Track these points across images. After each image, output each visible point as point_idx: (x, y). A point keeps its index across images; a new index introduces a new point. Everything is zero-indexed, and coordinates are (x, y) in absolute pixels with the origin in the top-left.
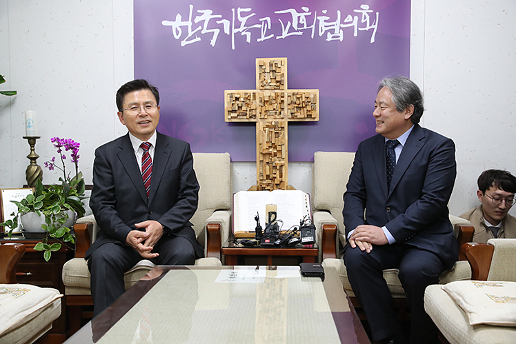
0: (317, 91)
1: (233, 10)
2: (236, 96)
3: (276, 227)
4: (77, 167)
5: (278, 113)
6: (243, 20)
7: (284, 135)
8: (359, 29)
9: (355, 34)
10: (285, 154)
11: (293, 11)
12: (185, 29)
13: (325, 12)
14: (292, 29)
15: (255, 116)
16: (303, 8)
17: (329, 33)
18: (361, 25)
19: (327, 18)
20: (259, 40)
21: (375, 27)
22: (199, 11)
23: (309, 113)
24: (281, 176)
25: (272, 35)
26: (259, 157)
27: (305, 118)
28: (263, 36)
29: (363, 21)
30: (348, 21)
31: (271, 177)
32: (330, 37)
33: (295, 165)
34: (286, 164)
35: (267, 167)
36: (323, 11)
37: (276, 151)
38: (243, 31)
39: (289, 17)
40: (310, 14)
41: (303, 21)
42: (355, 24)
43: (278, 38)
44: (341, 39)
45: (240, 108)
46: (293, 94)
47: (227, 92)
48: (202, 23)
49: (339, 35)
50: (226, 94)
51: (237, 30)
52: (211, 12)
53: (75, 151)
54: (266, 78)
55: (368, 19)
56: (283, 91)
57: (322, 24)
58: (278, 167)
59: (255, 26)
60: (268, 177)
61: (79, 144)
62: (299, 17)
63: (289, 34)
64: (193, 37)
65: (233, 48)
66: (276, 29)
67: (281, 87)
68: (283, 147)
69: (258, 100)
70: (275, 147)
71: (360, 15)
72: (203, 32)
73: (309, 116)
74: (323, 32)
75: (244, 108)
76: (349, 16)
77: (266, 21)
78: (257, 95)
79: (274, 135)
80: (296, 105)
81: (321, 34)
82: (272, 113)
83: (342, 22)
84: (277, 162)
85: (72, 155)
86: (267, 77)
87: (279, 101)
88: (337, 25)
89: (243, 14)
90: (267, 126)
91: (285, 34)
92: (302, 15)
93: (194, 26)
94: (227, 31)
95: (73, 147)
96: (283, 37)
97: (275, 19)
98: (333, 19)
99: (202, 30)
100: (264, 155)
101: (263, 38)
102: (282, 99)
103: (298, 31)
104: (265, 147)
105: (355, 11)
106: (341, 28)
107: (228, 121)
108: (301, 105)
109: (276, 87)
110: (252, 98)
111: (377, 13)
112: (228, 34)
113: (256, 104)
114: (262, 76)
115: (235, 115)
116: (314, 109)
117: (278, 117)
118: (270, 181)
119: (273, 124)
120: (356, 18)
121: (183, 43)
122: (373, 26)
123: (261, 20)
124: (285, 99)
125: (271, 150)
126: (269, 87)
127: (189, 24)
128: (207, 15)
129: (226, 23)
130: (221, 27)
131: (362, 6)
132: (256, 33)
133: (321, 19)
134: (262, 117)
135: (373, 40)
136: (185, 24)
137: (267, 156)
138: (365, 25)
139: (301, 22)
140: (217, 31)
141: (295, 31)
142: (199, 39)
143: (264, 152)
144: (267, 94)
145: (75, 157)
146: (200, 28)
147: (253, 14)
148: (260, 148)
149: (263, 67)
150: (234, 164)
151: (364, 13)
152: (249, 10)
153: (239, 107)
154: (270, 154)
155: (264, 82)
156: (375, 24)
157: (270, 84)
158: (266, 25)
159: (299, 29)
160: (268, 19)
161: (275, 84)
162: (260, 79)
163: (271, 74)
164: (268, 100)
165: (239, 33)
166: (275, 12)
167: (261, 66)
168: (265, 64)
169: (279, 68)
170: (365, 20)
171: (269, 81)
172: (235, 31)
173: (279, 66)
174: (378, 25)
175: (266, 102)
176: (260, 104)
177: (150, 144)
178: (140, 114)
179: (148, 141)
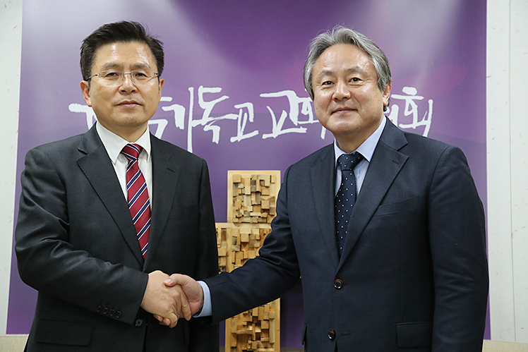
1: (191, 89)
6: (208, 107)
8: (401, 126)
10: (275, 336)
11: (291, 95)
14: (288, 124)
15: (224, 267)
20: (233, 140)
21: (428, 123)
25: (256, 133)
26: (230, 341)
28: (240, 130)
29: (407, 113)
37: (258, 330)
38: (208, 124)
39: (284, 104)
41: (308, 110)
43: (265, 136)
51: (196, 123)
54: (245, 204)
55: (415, 111)
59: (227, 117)
62: (301, 105)
63: (284, 131)
65: (190, 150)
66: (262, 122)
67: (270, 220)
68: (272, 323)
69: (229, 241)
70: (258, 324)
71: (401, 104)
77: (245, 110)
78: (228, 232)
84: (261, 349)
86: (248, 202)
89: (208, 97)
91: (277, 131)
92: (306, 101)
94: (180, 123)
96: (274, 135)
97: (260, 105)
101: (240, 137)
103: (299, 126)
104: (241, 323)
109: (260, 220)
110: (219, 237)
111: (431, 102)
112: (182, 127)
113: (227, 247)
114: (238, 200)
122: (423, 122)
123: (237, 107)
125: (251, 328)
126: (248, 220)
129: (179, 111)
130: (170, 116)
131: (405, 90)
132: (229, 129)
137: (245, 340)
138: (409, 120)
139: (304, 112)
140: (163, 123)
141: (294, 126)
143: (239, 332)
144: (246, 231)
147: (225, 97)
148: (232, 325)
149: (240, 186)
151: (409, 100)
152: (218, 90)
154: (249, 336)
155: (242, 211)
156: (426, 119)
157: (252, 214)
158: (246, 114)
159: (300, 123)
160: (250, 106)
161: (260, 214)
162: (234, 205)
163: (253, 198)
164: (247, 241)
165: (200, 127)
166: (262, 95)
167: (236, 184)
168: (242, 181)
169: (267, 187)
170: (410, 112)
171: (250, 209)
172: (193, 123)
173: (267, 184)
174: (432, 119)
175: (243, 244)
176: (234, 247)
177: (141, 148)
178: (121, 88)
179: (136, 143)
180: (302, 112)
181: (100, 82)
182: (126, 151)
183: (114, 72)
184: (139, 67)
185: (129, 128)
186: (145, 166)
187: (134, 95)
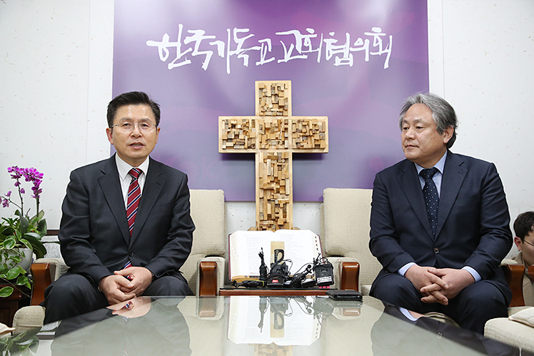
0: (326, 119)
1: (229, 30)
2: (233, 122)
3: (284, 267)
4: (38, 203)
5: (281, 143)
6: (240, 42)
7: (288, 168)
8: (371, 53)
9: (367, 59)
10: (289, 190)
11: (296, 33)
12: (173, 51)
13: (332, 34)
14: (295, 52)
15: (254, 145)
16: (308, 30)
17: (337, 57)
18: (372, 49)
19: (335, 41)
20: (258, 64)
21: (389, 51)
22: (189, 31)
23: (317, 143)
24: (285, 216)
25: (273, 59)
26: (259, 193)
27: (312, 149)
28: (262, 59)
29: (375, 45)
30: (358, 45)
31: (273, 217)
32: (338, 62)
33: (300, 206)
34: (291, 202)
35: (269, 205)
36: (330, 34)
37: (278, 187)
38: (240, 53)
39: (292, 39)
40: (315, 36)
41: (308, 43)
42: (366, 47)
43: (279, 61)
44: (351, 64)
45: (237, 136)
46: (299, 121)
47: (221, 118)
48: (192, 44)
49: (348, 59)
50: (220, 120)
51: (233, 53)
52: (204, 32)
53: (37, 183)
54: (267, 103)
55: (380, 43)
56: (286, 118)
57: (329, 47)
58: (281, 206)
59: (253, 48)
60: (269, 216)
61: (42, 174)
62: (303, 40)
63: (292, 58)
64: (182, 59)
65: (229, 72)
66: (277, 52)
67: (285, 113)
68: (287, 181)
69: (257, 127)
70: (278, 183)
71: (371, 38)
72: (193, 54)
73: (318, 146)
74: (331, 56)
75: (241, 137)
76: (360, 40)
77: (266, 43)
78: (257, 122)
79: (276, 167)
80: (302, 134)
81: (328, 58)
82: (275, 142)
83: (352, 45)
84: (280, 198)
85: (33, 188)
86: (269, 102)
87: (282, 129)
88: (346, 48)
89: (240, 35)
90: (269, 157)
91: (287, 57)
92: (307, 38)
93: (184, 47)
94: (221, 53)
95: (34, 177)
96: (286, 60)
97: (276, 41)
98: (342, 41)
99: (192, 52)
100: (265, 190)
101: (263, 62)
102: (286, 126)
103: (302, 54)
104: (266, 182)
105: (365, 33)
106: (350, 52)
107: (223, 151)
108: (307, 134)
109: (278, 114)
110: (250, 125)
111: (391, 37)
112: (223, 56)
113: (256, 132)
114: (263, 101)
115: (231, 144)
116: (323, 139)
117: (281, 147)
118: (272, 222)
119: (276, 154)
120: (367, 41)
121: (171, 66)
122: (386, 51)
123: (260, 41)
124: (289, 127)
125: (273, 185)
126: (270, 113)
127: (178, 45)
128: (199, 36)
129: (221, 45)
130: (215, 49)
131: (374, 29)
132: (255, 56)
133: (329, 42)
134: (263, 147)
135: (386, 66)
136: (173, 44)
137: (269, 193)
138: (377, 49)
139: (306, 44)
140: (209, 54)
141: (299, 54)
142: (189, 62)
143: (265, 188)
144: (269, 121)
145: (36, 190)
146: (190, 49)
147: (251, 35)
148: (260, 183)
149: (264, 91)
150: (229, 205)
151: (376, 36)
152: (247, 30)
153: (235, 135)
154: (272, 190)
155: (265, 108)
156: (388, 49)
157: (272, 110)
158: (266, 47)
159: (303, 52)
160: (269, 41)
161: (278, 110)
162: (260, 104)
163: (273, 99)
164: (270, 127)
165: (235, 55)
166: (277, 34)
167: (261, 89)
168: (265, 87)
169: (282, 91)
170: (377, 44)
171: (271, 106)
172: (230, 53)
173: (282, 89)
174: (392, 49)
175: (267, 129)
176: (261, 131)
177: (141, 171)
178: (132, 134)
179: (139, 167)
180: (305, 44)
181: (118, 129)
183: (128, 123)
186: (141, 182)
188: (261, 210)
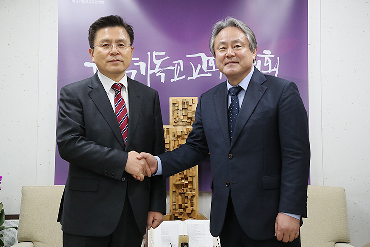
1: (149, 54)
6: (158, 63)
7: (195, 168)
10: (196, 185)
11: (203, 55)
14: (202, 71)
15: (168, 149)
18: (264, 68)
20: (172, 80)
21: (277, 70)
24: (192, 206)
25: (184, 76)
26: (172, 188)
28: (176, 77)
29: (265, 65)
31: (183, 207)
34: (197, 195)
35: (180, 197)
37: (187, 182)
38: (158, 72)
39: (199, 61)
41: (212, 64)
42: (259, 67)
43: (189, 78)
51: (152, 72)
55: (270, 63)
58: (190, 197)
59: (169, 68)
60: (180, 206)
61: (1, 177)
62: (208, 61)
63: (200, 76)
66: (188, 71)
68: (194, 178)
69: (171, 135)
70: (187, 179)
71: (262, 59)
77: (178, 64)
78: (170, 130)
84: (189, 192)
86: (180, 114)
89: (158, 58)
91: (196, 75)
92: (211, 59)
94: (143, 72)
96: (194, 78)
97: (186, 62)
100: (177, 185)
101: (176, 79)
103: (207, 73)
104: (177, 179)
109: (187, 124)
111: (278, 58)
112: (145, 74)
113: (170, 138)
114: (175, 113)
118: (182, 211)
120: (259, 62)
122: (274, 69)
123: (174, 62)
125: (183, 181)
126: (181, 123)
130: (138, 69)
131: (265, 52)
132: (170, 74)
137: (180, 187)
138: (267, 68)
139: (210, 65)
140: (134, 72)
143: (177, 183)
144: (180, 129)
147: (167, 58)
148: (173, 179)
149: (176, 105)
151: (267, 58)
152: (164, 54)
154: (182, 185)
155: (177, 119)
156: (276, 68)
157: (183, 120)
158: (179, 67)
159: (208, 71)
160: (181, 62)
161: (187, 120)
162: (173, 116)
163: (183, 111)
164: (180, 135)
165: (154, 74)
166: (187, 56)
167: (174, 104)
168: (177, 103)
169: (191, 106)
170: (267, 64)
171: (182, 117)
172: (150, 72)
173: (191, 104)
174: (279, 68)
175: (178, 136)
176: (173, 138)
177: (122, 85)
178: (111, 53)
179: (120, 82)
180: (209, 65)
181: (99, 49)
182: (114, 87)
183: (107, 44)
184: (120, 41)
185: (116, 74)
186: (125, 95)
187: (118, 56)
188: (174, 200)
